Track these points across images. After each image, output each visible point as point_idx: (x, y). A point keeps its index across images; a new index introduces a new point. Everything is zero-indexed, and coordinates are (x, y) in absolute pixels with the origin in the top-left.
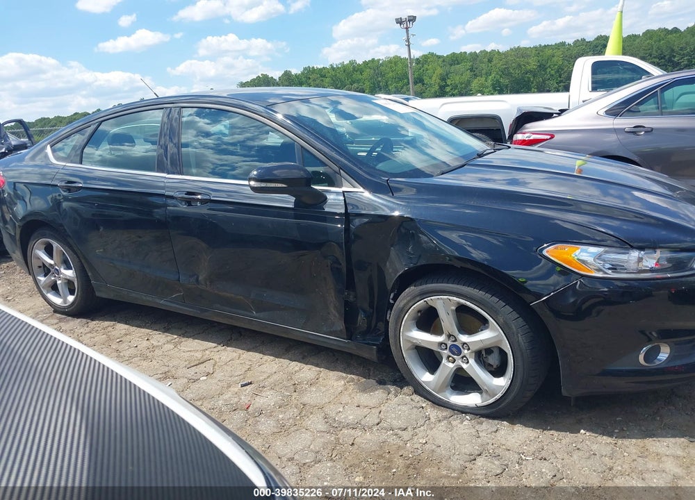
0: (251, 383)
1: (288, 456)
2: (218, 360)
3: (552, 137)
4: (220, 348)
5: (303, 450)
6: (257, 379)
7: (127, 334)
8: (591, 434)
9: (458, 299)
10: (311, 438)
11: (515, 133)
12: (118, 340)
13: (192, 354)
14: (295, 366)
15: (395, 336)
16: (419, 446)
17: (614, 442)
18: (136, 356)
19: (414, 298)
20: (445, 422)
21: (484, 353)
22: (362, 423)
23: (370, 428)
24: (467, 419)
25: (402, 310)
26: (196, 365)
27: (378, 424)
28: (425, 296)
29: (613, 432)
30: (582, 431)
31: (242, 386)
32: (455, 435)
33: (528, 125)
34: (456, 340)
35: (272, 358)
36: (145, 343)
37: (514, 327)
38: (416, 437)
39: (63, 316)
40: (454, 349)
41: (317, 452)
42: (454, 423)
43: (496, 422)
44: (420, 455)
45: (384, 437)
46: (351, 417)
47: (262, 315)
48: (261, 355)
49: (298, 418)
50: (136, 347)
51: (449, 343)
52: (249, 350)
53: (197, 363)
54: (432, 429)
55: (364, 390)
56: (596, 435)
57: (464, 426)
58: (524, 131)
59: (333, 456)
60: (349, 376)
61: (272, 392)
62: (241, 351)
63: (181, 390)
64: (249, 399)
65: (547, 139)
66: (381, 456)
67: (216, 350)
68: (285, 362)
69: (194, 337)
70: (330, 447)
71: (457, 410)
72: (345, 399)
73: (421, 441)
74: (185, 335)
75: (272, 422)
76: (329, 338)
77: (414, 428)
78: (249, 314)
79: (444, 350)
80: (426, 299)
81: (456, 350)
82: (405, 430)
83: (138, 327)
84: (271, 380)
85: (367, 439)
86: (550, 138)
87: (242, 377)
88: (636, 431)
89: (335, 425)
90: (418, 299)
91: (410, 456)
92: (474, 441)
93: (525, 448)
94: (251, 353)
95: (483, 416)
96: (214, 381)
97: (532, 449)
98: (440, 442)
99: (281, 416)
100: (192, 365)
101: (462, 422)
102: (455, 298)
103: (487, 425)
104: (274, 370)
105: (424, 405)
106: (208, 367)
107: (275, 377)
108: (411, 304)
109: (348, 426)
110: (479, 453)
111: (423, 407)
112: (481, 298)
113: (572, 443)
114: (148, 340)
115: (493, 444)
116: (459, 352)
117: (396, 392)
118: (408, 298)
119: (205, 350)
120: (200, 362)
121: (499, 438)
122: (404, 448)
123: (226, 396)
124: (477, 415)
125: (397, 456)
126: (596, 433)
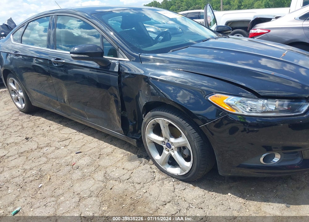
0: (81, 152)
1: (78, 192)
2: (73, 139)
3: (269, 31)
4: (78, 133)
5: (86, 189)
6: (85, 150)
7: (43, 123)
8: (234, 196)
9: (168, 121)
10: (93, 184)
11: (251, 29)
12: (37, 126)
13: (64, 135)
14: (106, 144)
15: (144, 135)
16: (142, 193)
17: (244, 202)
18: (41, 134)
19: (150, 118)
20: (161, 181)
21: (182, 148)
22: (121, 178)
23: (124, 181)
24: (173, 181)
25: (145, 123)
26: (63, 141)
27: (128, 179)
28: (154, 118)
29: (246, 196)
30: (229, 194)
31: (76, 153)
32: (162, 189)
33: (258, 25)
34: (168, 141)
35: (97, 140)
36: (48, 128)
37: (192, 138)
38: (143, 188)
39: (22, 113)
40: (168, 145)
41: (92, 192)
42: (165, 182)
43: (187, 184)
44: (140, 198)
45: (128, 186)
46: (117, 174)
47: (90, 119)
48: (93, 138)
49: (93, 172)
50: (43, 130)
51: (166, 142)
52: (89, 135)
53: (64, 139)
54: (153, 184)
55: (130, 160)
56: (236, 197)
57: (169, 184)
58: (255, 28)
59: (99, 194)
60: (127, 152)
61: (88, 158)
62: (85, 135)
63: (50, 153)
64: (76, 160)
65: (266, 33)
66: (121, 197)
67: (75, 134)
68: (102, 142)
69: (69, 127)
70: (100, 189)
71: (170, 175)
72: (119, 164)
73: (143, 191)
74: (66, 126)
75: (80, 174)
76: (117, 134)
77: (144, 183)
78: (85, 119)
79: (164, 145)
80: (154, 119)
81: (169, 146)
82: (139, 184)
83: (49, 120)
84: (91, 151)
85: (119, 187)
86: (268, 32)
87: (79, 149)
88: (259, 197)
89: (108, 178)
90: (151, 118)
91: (135, 198)
92: (170, 194)
93: (194, 201)
94: (89, 137)
95: (181, 180)
96: (66, 150)
97: (198, 202)
98: (152, 193)
99: (85, 171)
100: (62, 140)
101: (169, 183)
102: (166, 120)
103: (182, 185)
104: (95, 146)
105: (155, 171)
106: (67, 142)
107: (94, 150)
108: (149, 121)
109: (113, 179)
110: (169, 201)
111: (154, 172)
112: (177, 121)
113: (221, 201)
114: (50, 126)
115: (179, 197)
116: (170, 147)
117: (145, 162)
118: (148, 118)
119: (70, 134)
120: (66, 139)
121: (184, 194)
122: (135, 193)
123: (66, 158)
124: (178, 179)
125: (129, 198)
126: (237, 196)
